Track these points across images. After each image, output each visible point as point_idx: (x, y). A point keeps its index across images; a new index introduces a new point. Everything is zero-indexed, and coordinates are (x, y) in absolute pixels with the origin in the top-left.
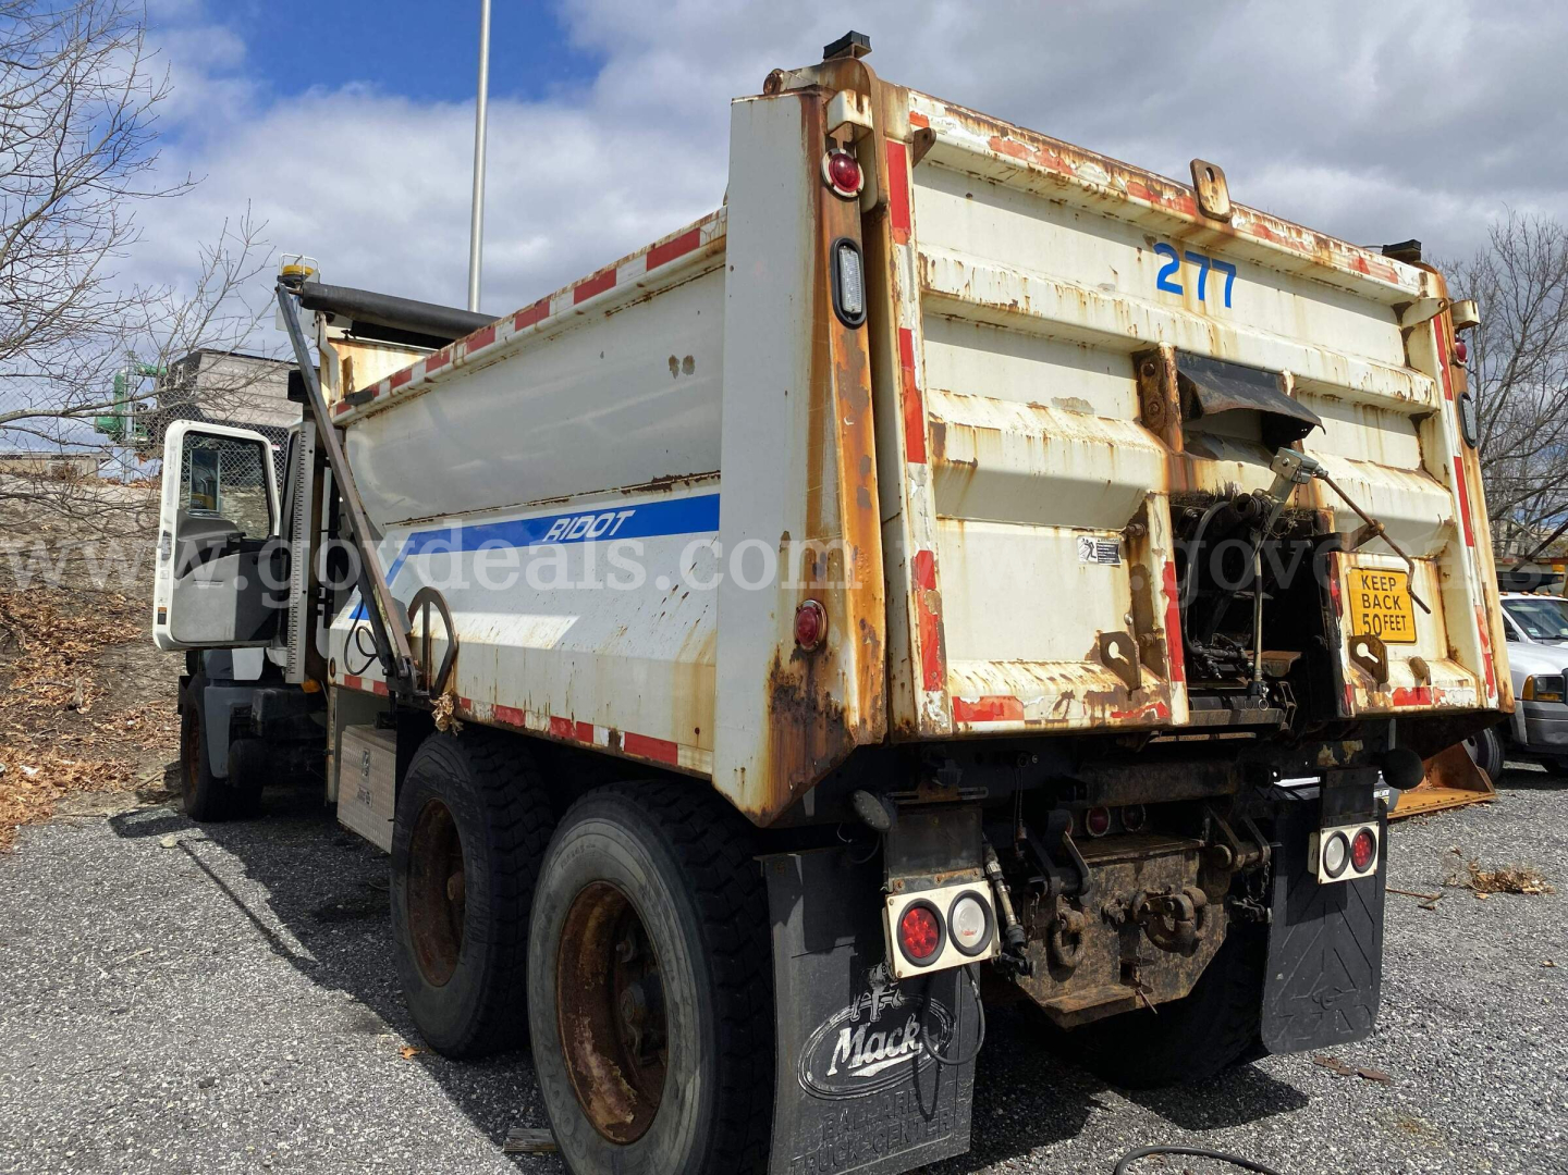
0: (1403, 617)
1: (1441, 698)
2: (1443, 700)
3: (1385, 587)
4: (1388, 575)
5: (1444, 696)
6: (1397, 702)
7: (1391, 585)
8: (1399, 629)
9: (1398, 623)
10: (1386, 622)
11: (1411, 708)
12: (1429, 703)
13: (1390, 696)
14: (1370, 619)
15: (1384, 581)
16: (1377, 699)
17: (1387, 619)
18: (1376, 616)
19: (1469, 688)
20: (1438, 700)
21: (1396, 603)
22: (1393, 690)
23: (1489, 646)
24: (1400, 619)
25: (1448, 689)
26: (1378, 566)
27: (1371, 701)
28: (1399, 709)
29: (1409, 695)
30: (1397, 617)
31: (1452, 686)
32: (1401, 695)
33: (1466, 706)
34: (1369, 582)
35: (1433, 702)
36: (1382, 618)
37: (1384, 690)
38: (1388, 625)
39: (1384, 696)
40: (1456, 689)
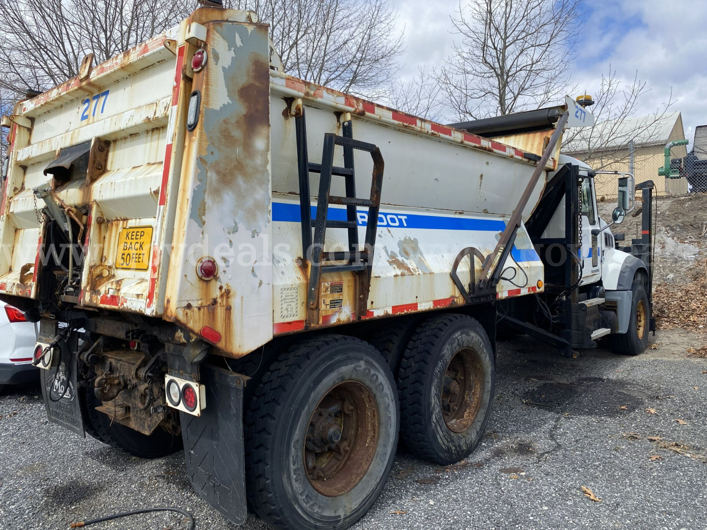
0: (143, 254)
1: (124, 304)
2: (125, 305)
3: (137, 237)
4: (140, 230)
5: (126, 302)
6: (102, 302)
7: (141, 236)
8: (139, 262)
9: (139, 258)
10: (133, 258)
11: (108, 306)
12: (118, 305)
13: (99, 298)
14: (125, 257)
15: (138, 234)
16: (94, 299)
17: (134, 256)
18: (129, 254)
19: (142, 300)
20: (122, 304)
21: (141, 246)
22: (101, 295)
23: (157, 273)
24: (141, 256)
25: (129, 299)
26: (137, 225)
27: (91, 300)
28: (102, 306)
29: (108, 299)
30: (140, 254)
31: (132, 297)
32: (105, 298)
33: (138, 311)
34: (130, 236)
35: (119, 305)
36: (131, 255)
37: (98, 295)
38: (134, 260)
39: (97, 298)
40: (134, 299)
